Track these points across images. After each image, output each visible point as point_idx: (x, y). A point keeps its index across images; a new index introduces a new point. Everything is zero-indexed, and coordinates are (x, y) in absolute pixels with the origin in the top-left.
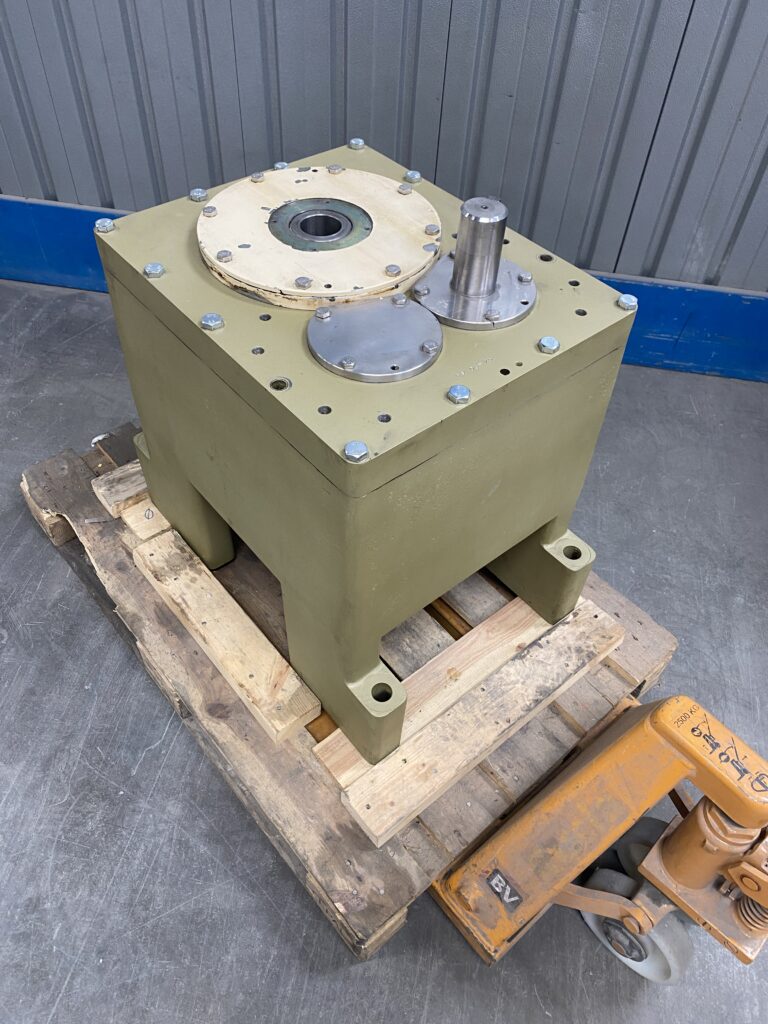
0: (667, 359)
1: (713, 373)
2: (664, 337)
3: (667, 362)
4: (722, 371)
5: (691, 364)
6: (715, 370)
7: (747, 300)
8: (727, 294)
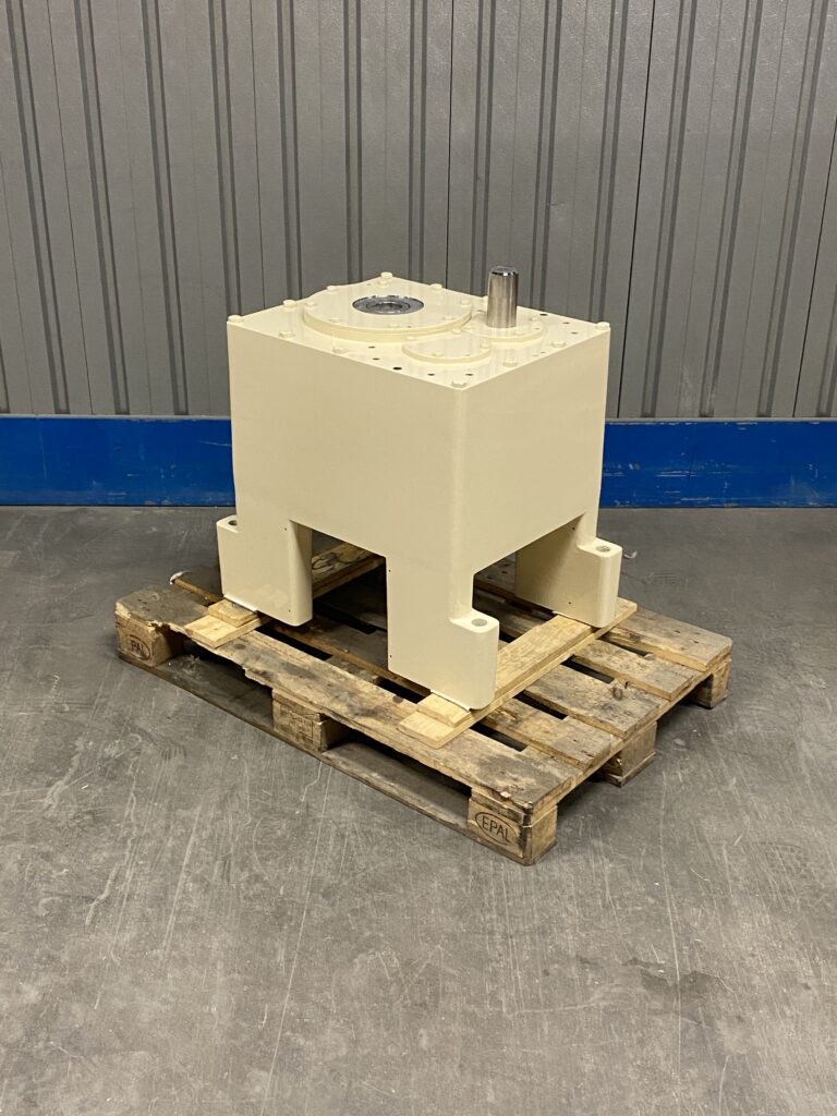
0: (686, 496)
1: (730, 505)
2: (676, 474)
3: (685, 499)
4: (738, 502)
5: (708, 498)
6: (730, 502)
7: (742, 426)
8: (723, 423)
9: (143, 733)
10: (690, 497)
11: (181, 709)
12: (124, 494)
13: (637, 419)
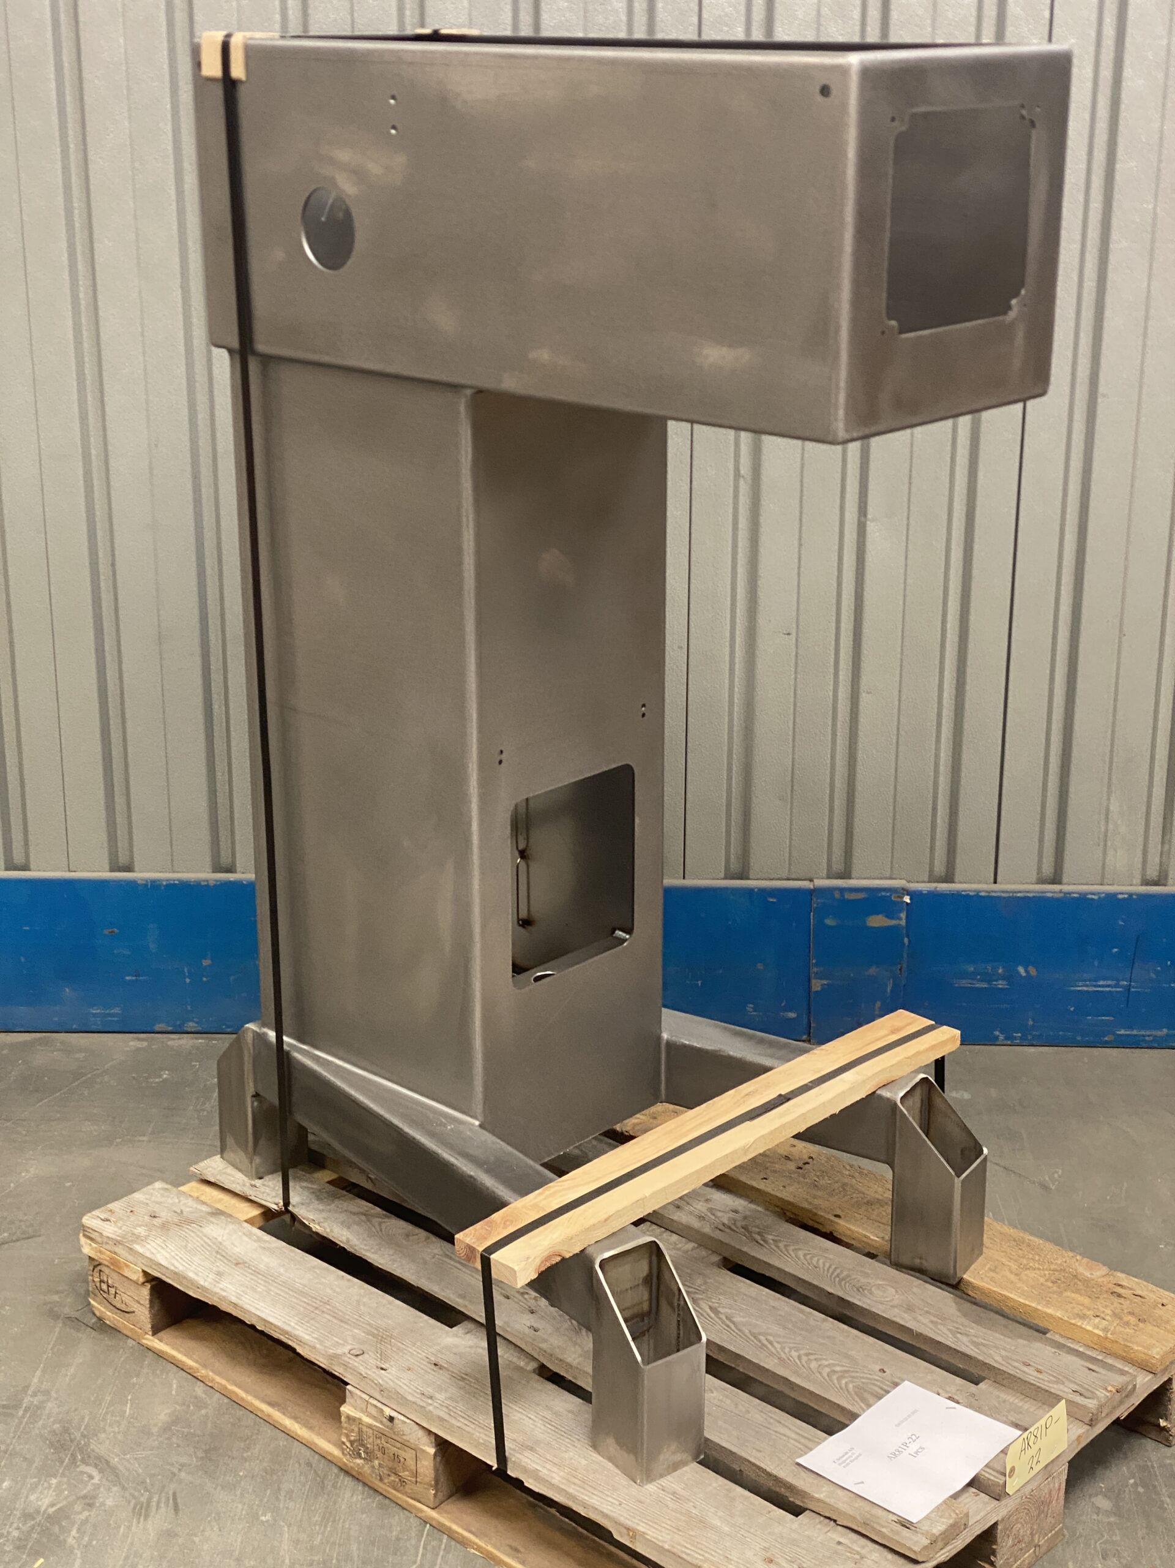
9: (103, 1464)
10: (1131, 1028)
11: (176, 1420)
12: (117, 1010)
13: (1029, 887)
